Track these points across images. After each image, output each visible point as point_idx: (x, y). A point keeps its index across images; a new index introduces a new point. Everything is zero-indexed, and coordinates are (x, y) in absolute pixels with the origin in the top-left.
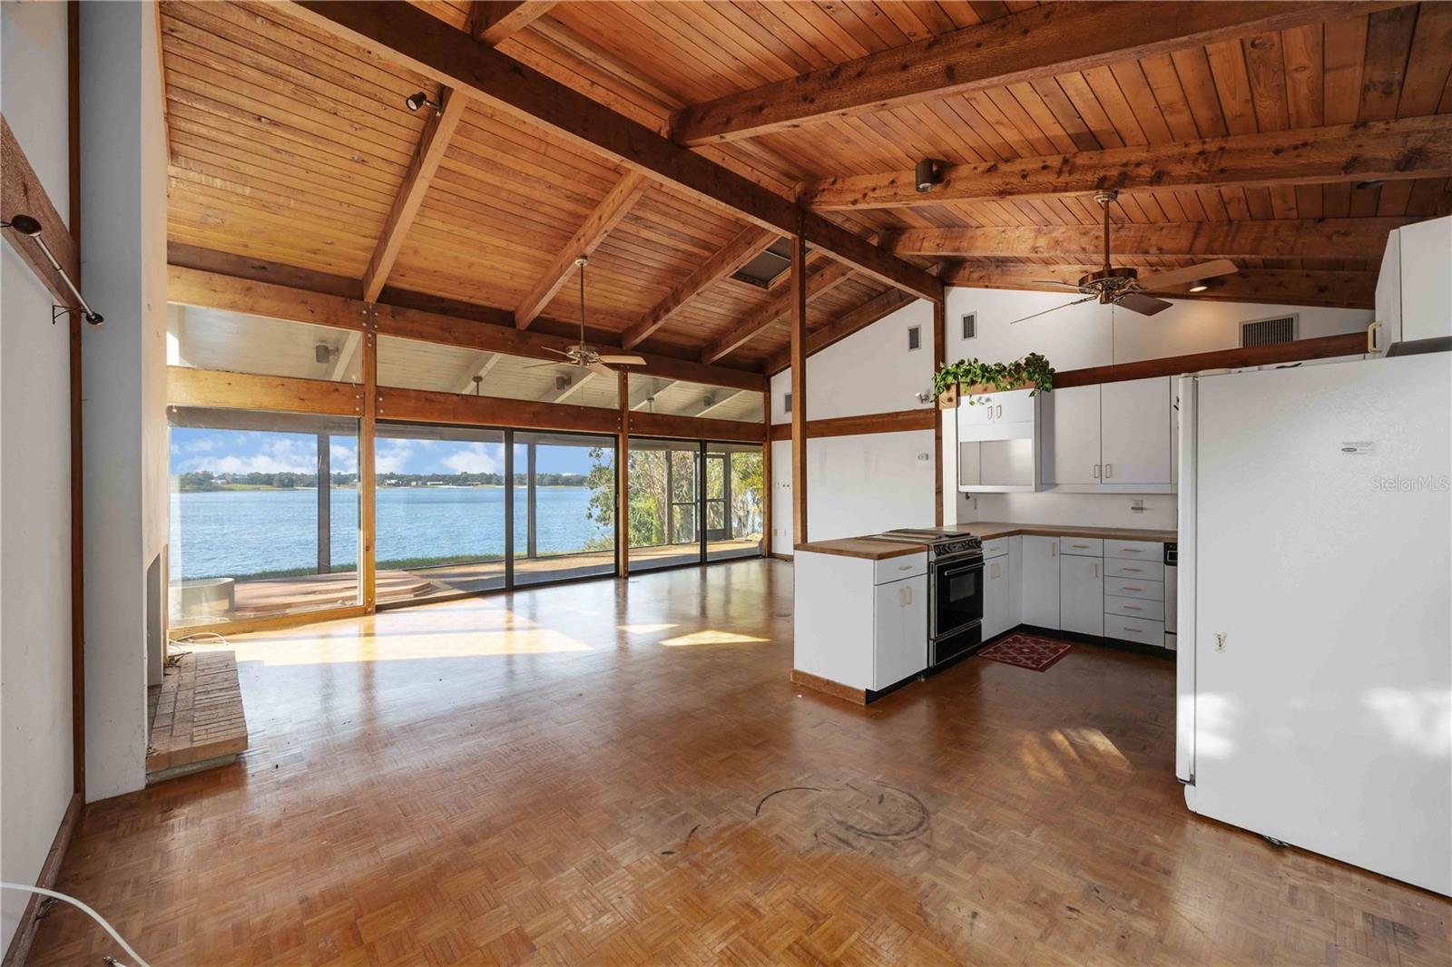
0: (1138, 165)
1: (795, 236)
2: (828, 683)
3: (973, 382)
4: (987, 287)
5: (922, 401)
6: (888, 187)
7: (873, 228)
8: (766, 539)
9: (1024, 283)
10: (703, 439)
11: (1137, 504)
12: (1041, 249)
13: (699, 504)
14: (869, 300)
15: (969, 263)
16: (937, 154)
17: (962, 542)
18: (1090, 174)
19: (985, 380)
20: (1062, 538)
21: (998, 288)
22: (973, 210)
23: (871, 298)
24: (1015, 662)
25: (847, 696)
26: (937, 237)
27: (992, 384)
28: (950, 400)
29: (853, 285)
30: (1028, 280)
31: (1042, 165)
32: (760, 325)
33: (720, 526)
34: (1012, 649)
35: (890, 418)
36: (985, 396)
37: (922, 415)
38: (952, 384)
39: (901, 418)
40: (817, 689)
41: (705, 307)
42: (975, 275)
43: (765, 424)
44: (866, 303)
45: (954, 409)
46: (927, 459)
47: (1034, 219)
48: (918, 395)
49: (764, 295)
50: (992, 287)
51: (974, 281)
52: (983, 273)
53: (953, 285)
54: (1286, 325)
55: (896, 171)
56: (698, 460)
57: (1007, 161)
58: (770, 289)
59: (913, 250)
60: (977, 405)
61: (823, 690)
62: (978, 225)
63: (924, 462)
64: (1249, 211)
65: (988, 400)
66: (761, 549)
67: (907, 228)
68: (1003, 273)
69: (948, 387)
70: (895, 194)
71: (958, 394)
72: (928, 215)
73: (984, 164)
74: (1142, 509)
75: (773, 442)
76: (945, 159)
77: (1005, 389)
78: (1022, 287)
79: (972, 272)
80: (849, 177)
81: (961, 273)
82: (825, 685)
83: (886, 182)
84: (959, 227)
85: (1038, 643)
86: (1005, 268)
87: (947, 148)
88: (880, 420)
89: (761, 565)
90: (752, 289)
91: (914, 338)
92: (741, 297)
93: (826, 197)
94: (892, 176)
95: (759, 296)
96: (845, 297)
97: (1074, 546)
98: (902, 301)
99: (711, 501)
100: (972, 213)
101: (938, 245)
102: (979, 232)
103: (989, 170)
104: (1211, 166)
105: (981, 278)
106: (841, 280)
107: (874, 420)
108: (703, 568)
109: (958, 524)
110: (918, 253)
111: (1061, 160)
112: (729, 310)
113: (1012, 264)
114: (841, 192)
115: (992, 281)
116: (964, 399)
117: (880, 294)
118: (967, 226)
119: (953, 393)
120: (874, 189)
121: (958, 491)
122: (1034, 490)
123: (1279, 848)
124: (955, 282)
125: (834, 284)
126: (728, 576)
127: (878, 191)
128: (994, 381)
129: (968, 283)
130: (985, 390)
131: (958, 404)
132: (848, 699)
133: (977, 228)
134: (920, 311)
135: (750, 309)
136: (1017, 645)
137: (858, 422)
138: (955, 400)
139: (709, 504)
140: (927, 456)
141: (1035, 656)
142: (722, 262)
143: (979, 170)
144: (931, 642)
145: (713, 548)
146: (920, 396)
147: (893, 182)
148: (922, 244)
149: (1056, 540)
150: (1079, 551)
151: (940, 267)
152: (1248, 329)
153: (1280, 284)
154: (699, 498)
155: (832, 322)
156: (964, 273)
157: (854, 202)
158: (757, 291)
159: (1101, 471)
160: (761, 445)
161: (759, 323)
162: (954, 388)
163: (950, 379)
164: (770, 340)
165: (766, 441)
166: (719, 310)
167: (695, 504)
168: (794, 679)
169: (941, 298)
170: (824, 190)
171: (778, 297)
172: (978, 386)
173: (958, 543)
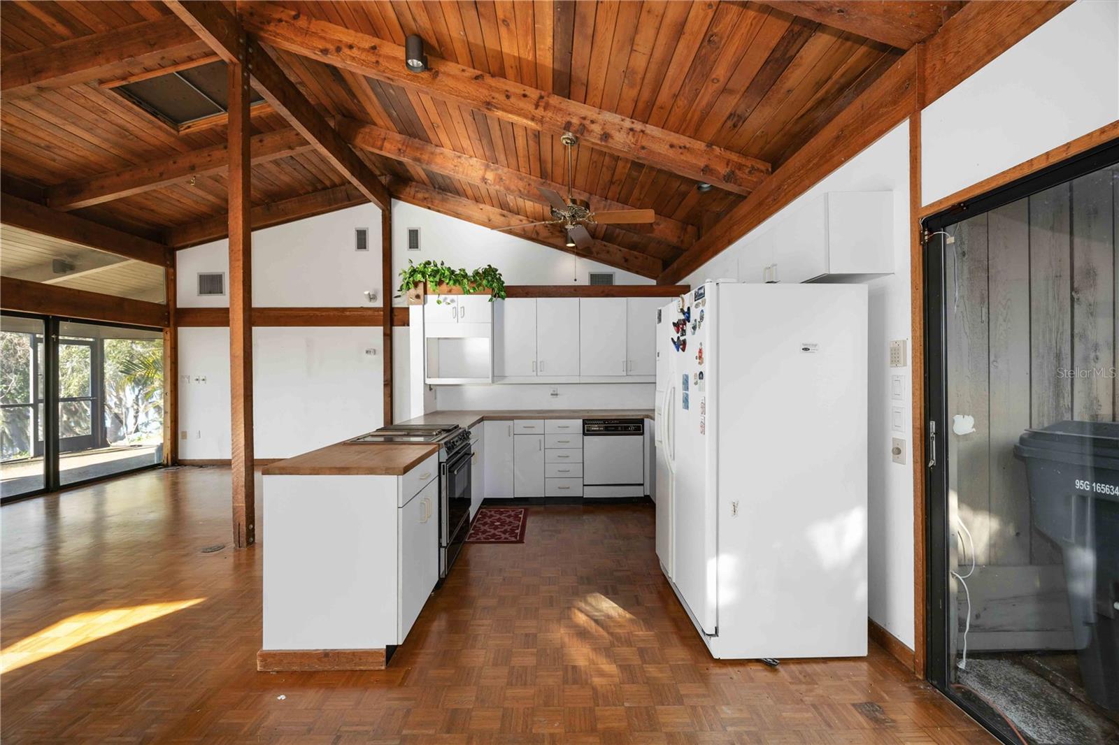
0: (592, 122)
1: (235, 60)
2: (326, 654)
3: (440, 283)
4: (429, 208)
5: (371, 299)
6: (368, 51)
7: (330, 108)
8: (168, 444)
9: (459, 212)
10: (51, 314)
11: (554, 391)
12: (489, 181)
13: (41, 406)
14: (313, 191)
15: (414, 183)
16: (431, 33)
17: (457, 436)
18: (560, 116)
19: (452, 282)
20: (516, 421)
21: (439, 211)
22: (440, 124)
23: (316, 190)
24: (498, 541)
25: (356, 664)
26: (398, 142)
27: (458, 287)
28: (418, 297)
29: (298, 167)
30: (460, 210)
31: (523, 92)
32: (161, 177)
33: (84, 428)
34: (487, 526)
35: (336, 313)
36: (450, 297)
37: (370, 313)
38: (420, 281)
39: (348, 313)
40: (306, 668)
41: (54, 120)
42: (420, 195)
43: (168, 304)
44: (308, 193)
45: (422, 306)
46: (375, 353)
47: (487, 154)
48: (367, 293)
49: (173, 139)
50: (434, 210)
51: (419, 200)
52: (427, 195)
53: (399, 199)
54: (609, 277)
55: (378, 37)
56: (41, 347)
57: (493, 76)
58: (182, 133)
59: (372, 147)
60: (443, 304)
61: (318, 667)
62: (439, 143)
63: (371, 356)
64: (619, 194)
65: (453, 301)
66: (160, 457)
67: (368, 123)
68: (444, 200)
69: (416, 284)
70: (377, 62)
71: (425, 292)
72: (395, 114)
73: (471, 70)
74: (557, 395)
75: (180, 329)
76: (436, 46)
77: (468, 292)
78: (457, 215)
79: (417, 192)
80: (317, 19)
81: (408, 189)
82: (319, 659)
83: (367, 45)
84: (420, 139)
85: (501, 513)
86: (446, 196)
87: (444, 30)
88: (324, 314)
89: (160, 479)
90: (150, 122)
91: (362, 240)
92: (131, 128)
93: (282, 29)
94: (376, 41)
95: (163, 137)
96: (286, 178)
97: (525, 427)
98: (349, 200)
99: (64, 400)
100: (438, 127)
101: (400, 150)
102: (438, 150)
103: (477, 78)
104: (637, 141)
105: (425, 199)
106: (285, 154)
107: (317, 313)
108: (51, 498)
109: (426, 415)
110: (377, 151)
111: (539, 95)
112: (107, 140)
113: (450, 194)
114: (306, 32)
115: (436, 204)
116: (432, 298)
117: (325, 188)
118: (428, 141)
119: (420, 290)
120: (351, 47)
121: (425, 383)
122: (491, 382)
123: (770, 665)
124: (402, 196)
125: (277, 156)
126: (100, 504)
127: (355, 50)
128: (459, 284)
129: (413, 200)
130: (450, 292)
131: (425, 302)
132: (358, 668)
133: (437, 146)
134: (368, 215)
135: (146, 151)
136: (488, 520)
137: (301, 313)
138: (422, 297)
139: (61, 405)
140: (375, 351)
141: (508, 528)
142: (97, 54)
143: (467, 74)
144: (443, 550)
145: (68, 463)
146: (369, 294)
147: (374, 48)
148: (383, 143)
149: (510, 423)
150: (529, 431)
151: (388, 179)
152: (593, 277)
153: (608, 252)
154: (41, 396)
155: (267, 204)
156: (410, 190)
157: (325, 52)
158: (160, 128)
159: (537, 366)
160: (161, 330)
161: (161, 174)
162: (421, 286)
163: (419, 277)
164: (177, 203)
165: (168, 326)
166: (87, 136)
167: (35, 406)
168: (264, 666)
169: (389, 208)
170: (280, 20)
171: (194, 149)
172: (444, 287)
173: (456, 437)
